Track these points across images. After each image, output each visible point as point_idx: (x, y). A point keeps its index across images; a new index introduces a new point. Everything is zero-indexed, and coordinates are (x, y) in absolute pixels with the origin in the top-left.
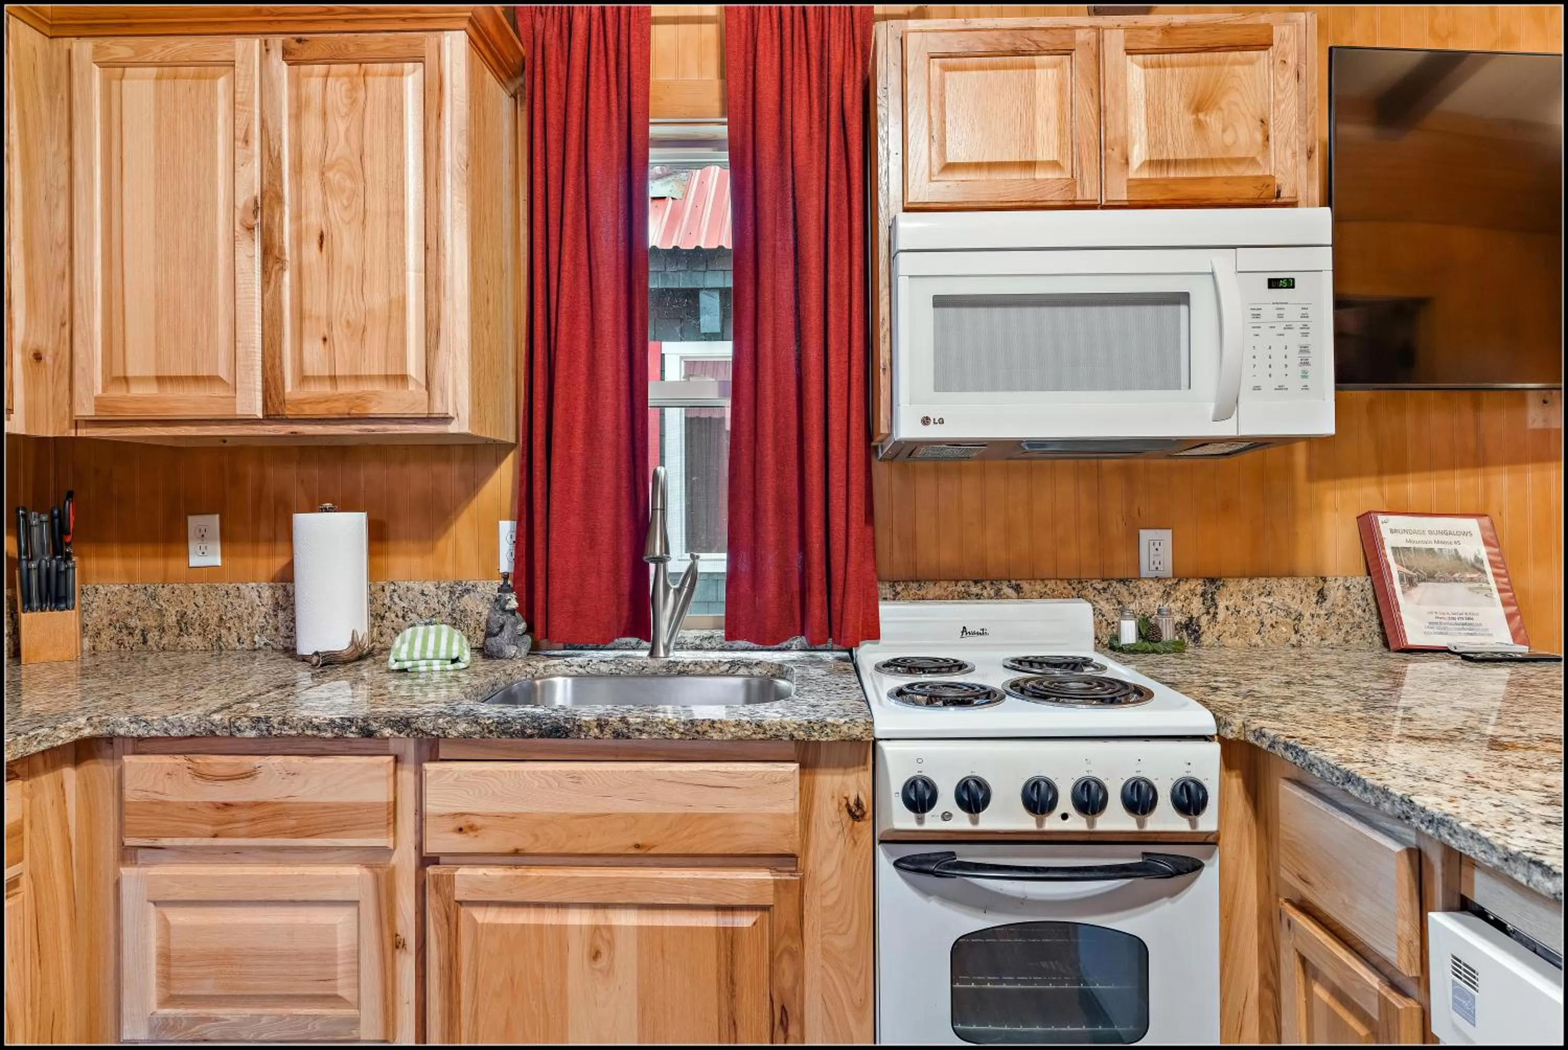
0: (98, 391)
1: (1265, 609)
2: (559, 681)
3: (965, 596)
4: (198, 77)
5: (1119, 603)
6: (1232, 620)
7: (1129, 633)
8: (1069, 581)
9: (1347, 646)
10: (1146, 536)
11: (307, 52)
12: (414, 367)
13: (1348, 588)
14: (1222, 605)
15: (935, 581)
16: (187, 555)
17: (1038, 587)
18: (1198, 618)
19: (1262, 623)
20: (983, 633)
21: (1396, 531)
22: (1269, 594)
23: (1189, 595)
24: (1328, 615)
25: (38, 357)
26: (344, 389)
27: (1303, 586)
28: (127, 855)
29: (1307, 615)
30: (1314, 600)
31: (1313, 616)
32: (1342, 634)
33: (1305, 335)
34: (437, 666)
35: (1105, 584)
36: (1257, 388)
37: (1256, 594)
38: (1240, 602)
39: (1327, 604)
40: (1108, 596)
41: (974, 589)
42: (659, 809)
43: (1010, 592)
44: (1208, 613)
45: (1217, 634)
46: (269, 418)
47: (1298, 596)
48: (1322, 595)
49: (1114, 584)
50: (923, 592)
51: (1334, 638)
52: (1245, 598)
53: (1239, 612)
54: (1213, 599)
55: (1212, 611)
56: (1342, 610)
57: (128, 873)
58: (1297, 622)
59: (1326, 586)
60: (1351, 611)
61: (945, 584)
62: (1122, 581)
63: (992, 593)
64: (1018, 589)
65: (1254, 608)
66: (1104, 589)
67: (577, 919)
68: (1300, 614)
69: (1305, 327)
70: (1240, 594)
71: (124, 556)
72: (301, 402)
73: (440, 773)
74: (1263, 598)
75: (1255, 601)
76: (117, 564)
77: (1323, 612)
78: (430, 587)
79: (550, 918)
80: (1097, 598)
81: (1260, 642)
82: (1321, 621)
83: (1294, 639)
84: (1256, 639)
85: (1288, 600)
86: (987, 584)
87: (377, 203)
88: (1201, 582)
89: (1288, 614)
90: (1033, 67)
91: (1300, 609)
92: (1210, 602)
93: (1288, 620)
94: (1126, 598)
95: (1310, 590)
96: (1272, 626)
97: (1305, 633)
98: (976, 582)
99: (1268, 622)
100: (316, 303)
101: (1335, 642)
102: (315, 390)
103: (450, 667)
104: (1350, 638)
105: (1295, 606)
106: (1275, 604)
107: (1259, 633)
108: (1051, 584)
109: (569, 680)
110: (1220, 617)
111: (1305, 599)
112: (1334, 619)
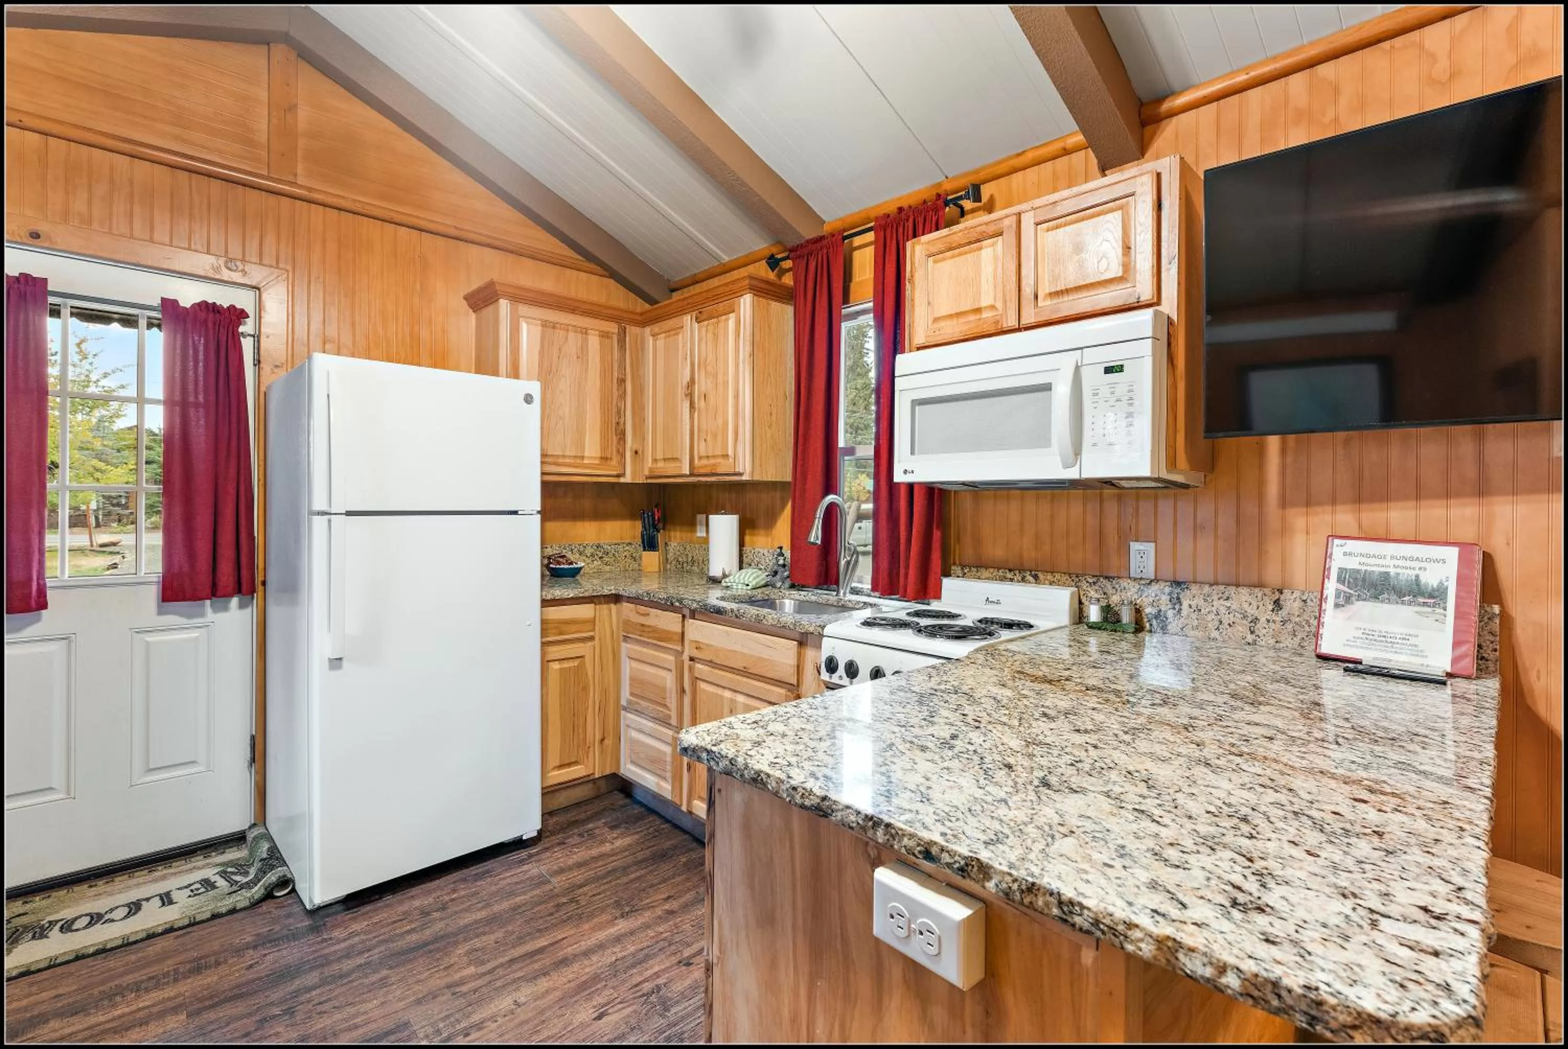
0: (650, 465)
1: (1223, 610)
2: (787, 602)
3: (1003, 579)
4: (675, 335)
5: (1105, 594)
6: (1194, 616)
7: (1094, 614)
8: (1070, 575)
9: (1301, 651)
10: (1135, 546)
11: (703, 317)
12: (730, 452)
13: (1305, 601)
14: (1185, 604)
15: (987, 568)
16: (694, 531)
17: (1049, 577)
18: (1166, 611)
19: (1221, 622)
20: (998, 602)
21: (1350, 554)
22: (1227, 599)
23: (1158, 593)
24: (1284, 622)
25: (636, 452)
26: (712, 461)
27: (1260, 595)
28: (626, 638)
29: (1263, 620)
30: (1271, 607)
31: (1268, 621)
32: (1297, 640)
33: (1131, 405)
34: (740, 587)
35: (1095, 580)
36: (1095, 445)
37: (1215, 597)
38: (1201, 603)
39: (1284, 613)
40: (1097, 587)
41: (1009, 575)
42: (746, 651)
43: (1031, 579)
44: (1174, 608)
45: (1181, 626)
46: (692, 475)
47: (1255, 604)
48: (1277, 605)
49: (1102, 579)
50: (979, 574)
51: (1289, 642)
52: (1205, 600)
53: (1200, 610)
54: (1178, 598)
55: (1177, 607)
56: (1298, 619)
57: (623, 645)
58: (1252, 624)
59: (1282, 597)
60: (1307, 621)
61: (992, 570)
62: (1106, 578)
63: (1020, 578)
64: (1036, 577)
65: (1214, 609)
66: (1094, 583)
67: (727, 694)
68: (1256, 619)
69: (1131, 399)
70: (1202, 596)
71: (681, 531)
72: (701, 467)
73: (692, 624)
74: (1221, 601)
75: (1215, 603)
76: (678, 534)
77: (1278, 619)
78: (766, 552)
79: (720, 691)
80: (1089, 589)
81: (1218, 637)
82: (1278, 626)
83: (1250, 638)
84: (1215, 634)
85: (1246, 606)
86: (1017, 572)
87: (720, 380)
88: (1168, 583)
89: (1245, 617)
90: (981, 249)
91: (1256, 615)
92: (1176, 601)
93: (1245, 622)
94: (1110, 591)
95: (1266, 598)
96: (1229, 624)
97: (1261, 634)
98: (1010, 570)
99: (1226, 622)
100: (704, 427)
101: (1290, 646)
102: (705, 462)
103: (745, 587)
104: (1305, 644)
105: (1251, 611)
106: (1233, 607)
107: (1218, 629)
108: (1058, 576)
109: (793, 602)
110: (1185, 612)
111: (1261, 606)
112: (1289, 626)
